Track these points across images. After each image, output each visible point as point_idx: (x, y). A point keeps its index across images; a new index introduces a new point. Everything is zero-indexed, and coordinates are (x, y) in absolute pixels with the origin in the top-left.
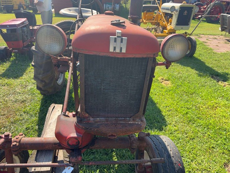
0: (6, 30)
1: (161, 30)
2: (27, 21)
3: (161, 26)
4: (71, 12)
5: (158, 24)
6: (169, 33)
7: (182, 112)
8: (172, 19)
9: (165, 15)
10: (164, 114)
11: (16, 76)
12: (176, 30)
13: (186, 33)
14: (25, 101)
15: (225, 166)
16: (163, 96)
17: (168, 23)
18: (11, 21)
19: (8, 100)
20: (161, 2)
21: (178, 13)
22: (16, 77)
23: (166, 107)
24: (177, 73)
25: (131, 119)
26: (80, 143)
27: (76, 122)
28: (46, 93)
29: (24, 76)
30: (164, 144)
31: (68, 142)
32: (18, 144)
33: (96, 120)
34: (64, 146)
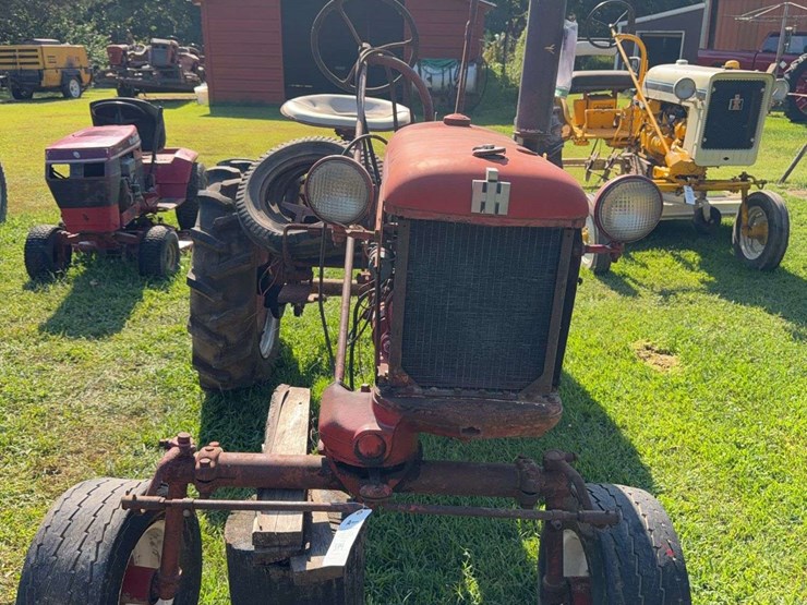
0: (68, 166)
1: (646, 168)
2: (137, 137)
3: (645, 152)
4: (317, 108)
5: (633, 144)
6: (677, 177)
7: (714, 457)
8: (685, 123)
9: (658, 111)
10: (646, 460)
11: (96, 330)
12: (705, 168)
13: (744, 177)
14: (144, 410)
16: (645, 403)
17: (671, 139)
18: (81, 136)
19: (83, 407)
20: (644, 61)
21: (706, 102)
22: (100, 334)
23: (658, 439)
24: (707, 327)
25: (522, 395)
26: (388, 449)
27: (377, 397)
28: (219, 384)
29: (128, 333)
30: (627, 499)
31: (357, 446)
32: (212, 464)
33: (428, 392)
34: (342, 460)
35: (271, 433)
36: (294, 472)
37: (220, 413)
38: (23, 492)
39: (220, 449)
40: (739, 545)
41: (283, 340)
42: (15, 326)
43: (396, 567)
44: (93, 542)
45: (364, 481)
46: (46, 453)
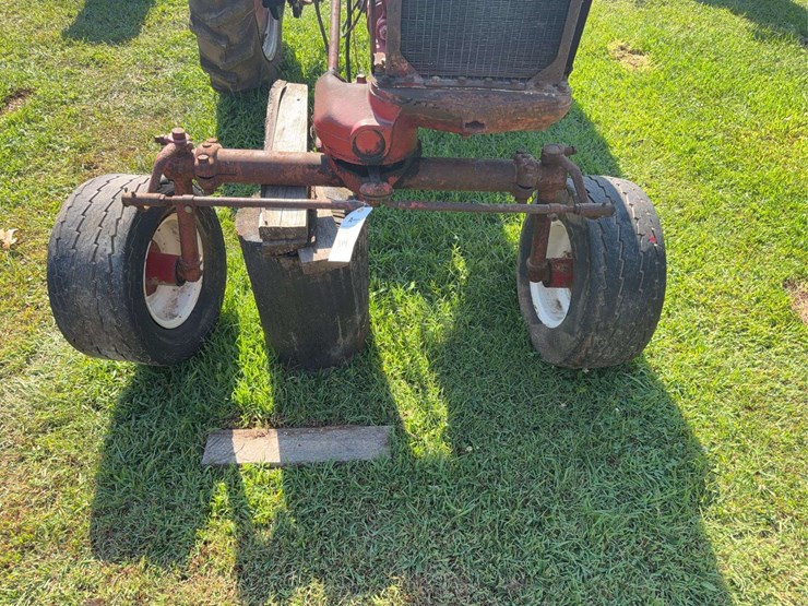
7: (676, 148)
10: (615, 152)
11: (115, 36)
14: (166, 111)
15: (785, 286)
16: (618, 100)
19: (111, 108)
22: (120, 39)
23: (627, 133)
24: (677, 27)
25: (531, 84)
26: (388, 146)
27: (374, 88)
28: (229, 85)
29: (144, 38)
30: (615, 190)
31: (354, 143)
32: (211, 161)
33: (429, 82)
34: (340, 158)
35: (271, 130)
36: (294, 169)
37: (233, 112)
38: (67, 186)
39: (219, 145)
40: (693, 226)
41: (285, 43)
42: (40, 32)
43: (396, 248)
44: (107, 236)
45: (363, 179)
46: (83, 150)
